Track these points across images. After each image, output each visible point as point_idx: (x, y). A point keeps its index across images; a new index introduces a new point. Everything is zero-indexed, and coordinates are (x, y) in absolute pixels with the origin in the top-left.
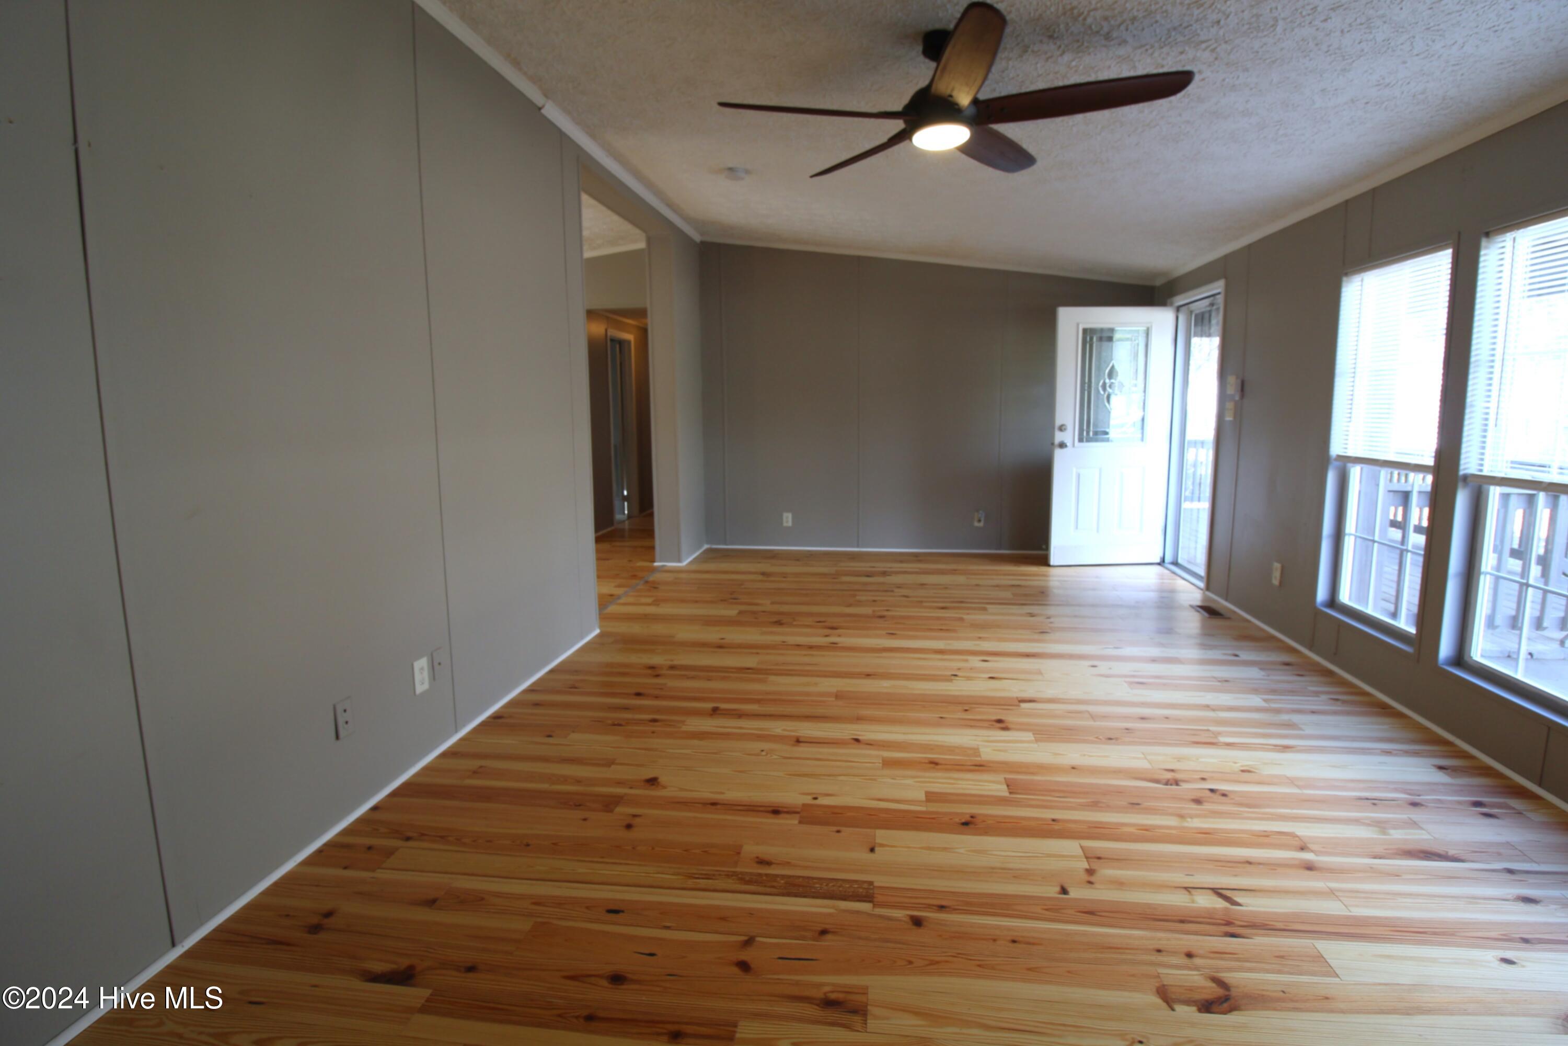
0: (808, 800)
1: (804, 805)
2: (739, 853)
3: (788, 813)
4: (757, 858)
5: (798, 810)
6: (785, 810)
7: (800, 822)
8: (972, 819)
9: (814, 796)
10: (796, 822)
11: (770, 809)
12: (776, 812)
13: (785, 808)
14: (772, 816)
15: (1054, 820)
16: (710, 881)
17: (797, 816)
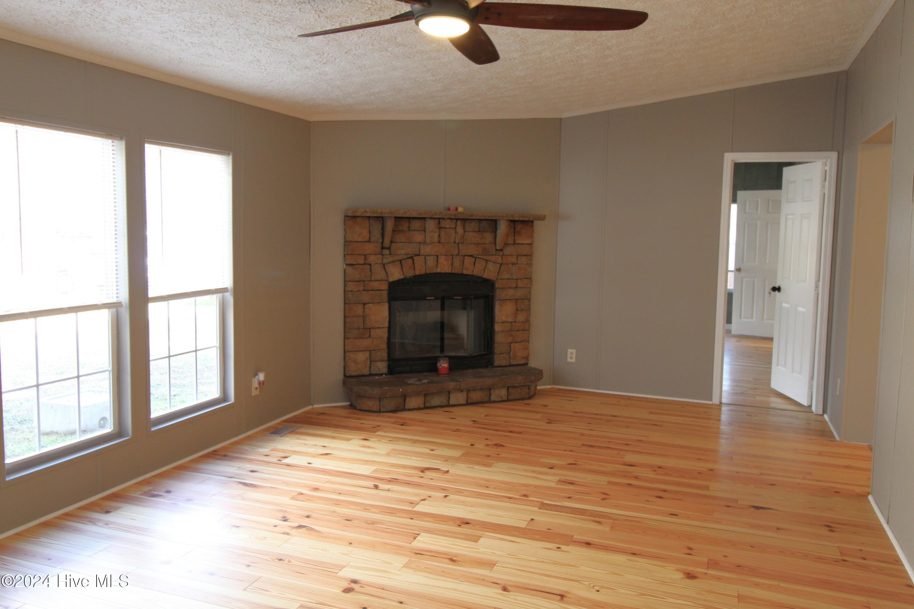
0: (564, 547)
1: (568, 545)
2: (612, 527)
3: (580, 542)
4: (601, 524)
5: (572, 543)
6: (582, 544)
7: (573, 536)
8: (460, 525)
9: (559, 549)
10: (575, 537)
11: (592, 546)
12: (588, 544)
13: (581, 545)
14: (591, 542)
15: (412, 519)
16: (627, 519)
17: (573, 540)
